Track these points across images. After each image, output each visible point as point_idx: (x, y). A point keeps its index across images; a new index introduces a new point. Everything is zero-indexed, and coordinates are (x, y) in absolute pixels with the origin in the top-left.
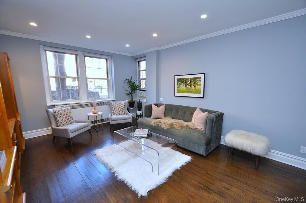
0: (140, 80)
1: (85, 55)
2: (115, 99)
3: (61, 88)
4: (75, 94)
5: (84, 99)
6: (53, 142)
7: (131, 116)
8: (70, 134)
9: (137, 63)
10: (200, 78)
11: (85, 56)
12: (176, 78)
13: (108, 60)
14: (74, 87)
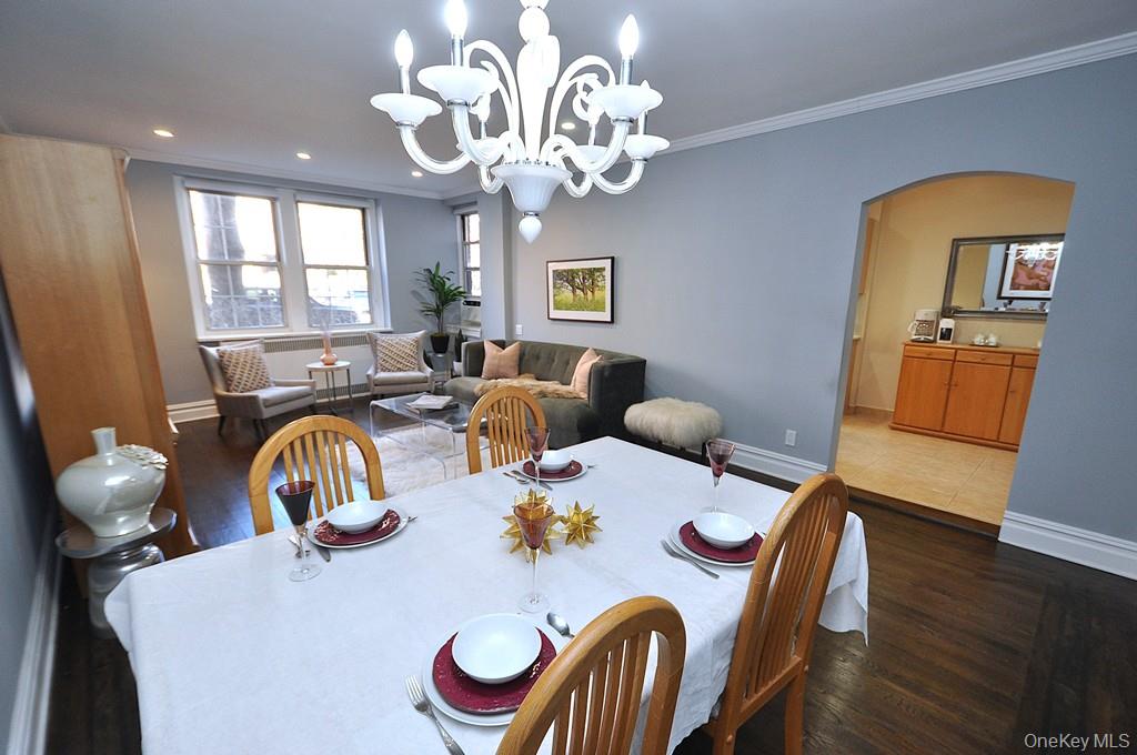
0: (468, 271)
1: (298, 198)
2: (389, 328)
3: (232, 292)
4: (272, 313)
5: (299, 328)
6: (220, 434)
7: (428, 375)
8: (264, 409)
9: (459, 218)
10: (604, 269)
11: (297, 202)
12: (553, 267)
13: (368, 212)
14: (270, 292)
